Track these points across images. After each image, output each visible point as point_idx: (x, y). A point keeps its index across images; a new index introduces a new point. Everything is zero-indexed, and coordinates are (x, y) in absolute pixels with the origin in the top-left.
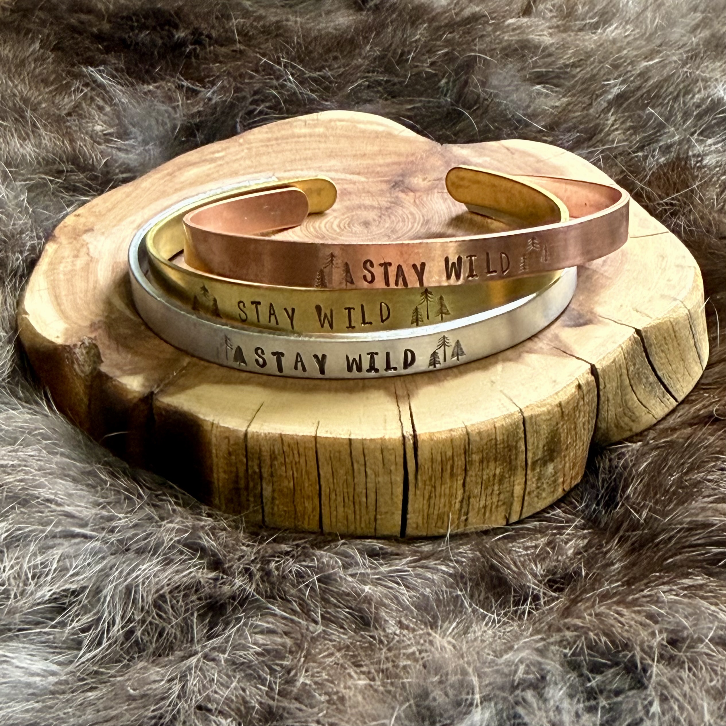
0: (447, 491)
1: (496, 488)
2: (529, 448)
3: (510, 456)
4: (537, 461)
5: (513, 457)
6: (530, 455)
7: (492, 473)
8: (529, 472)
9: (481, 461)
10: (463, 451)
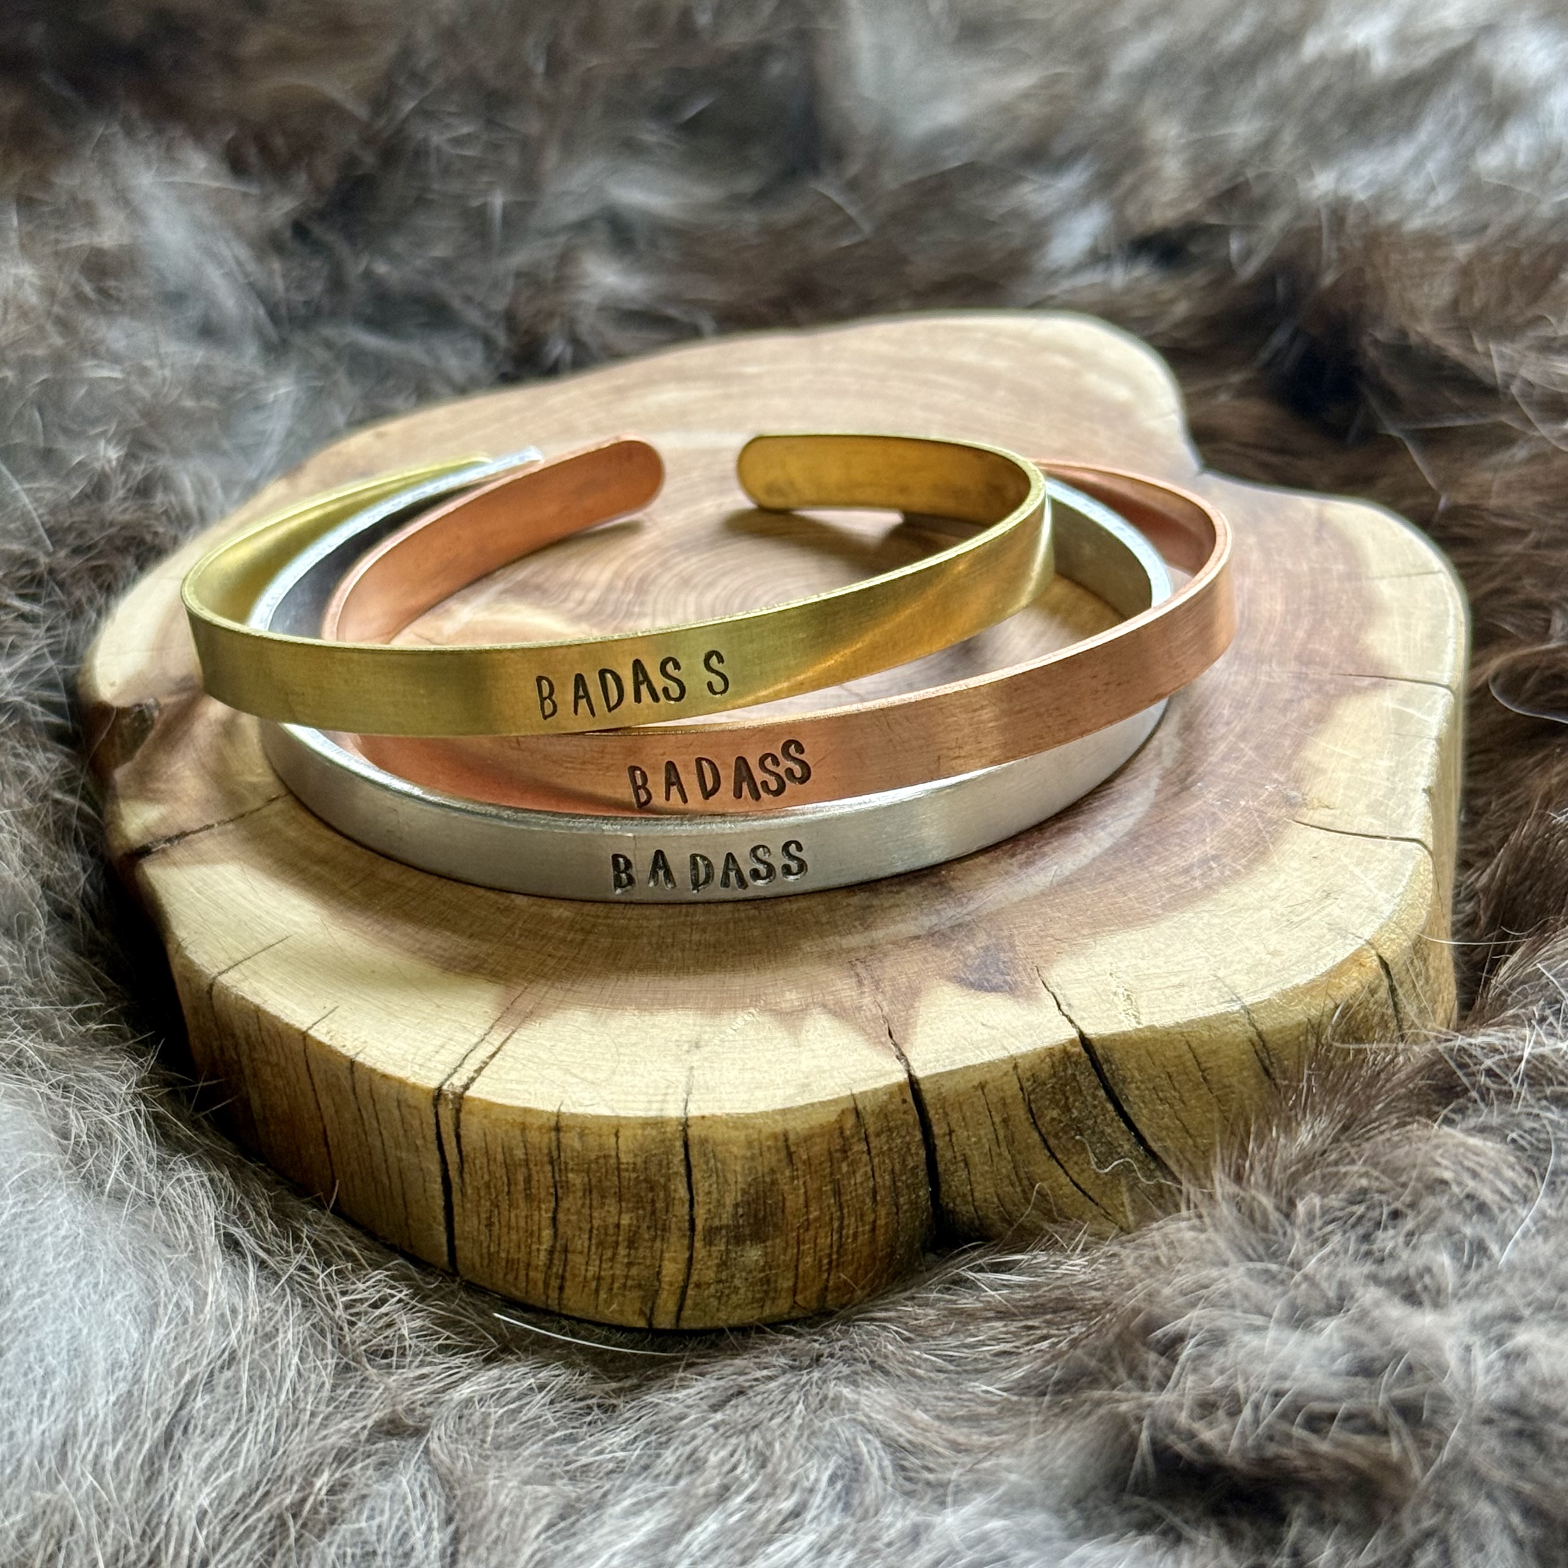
0: (522, 1223)
1: (622, 1251)
2: (700, 1198)
3: (653, 1202)
4: (719, 1229)
5: (660, 1205)
6: (701, 1213)
7: (612, 1220)
8: (698, 1245)
9: (588, 1190)
10: (546, 1159)
